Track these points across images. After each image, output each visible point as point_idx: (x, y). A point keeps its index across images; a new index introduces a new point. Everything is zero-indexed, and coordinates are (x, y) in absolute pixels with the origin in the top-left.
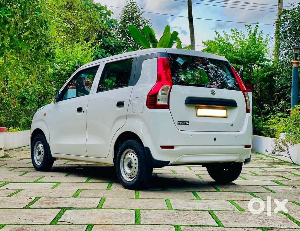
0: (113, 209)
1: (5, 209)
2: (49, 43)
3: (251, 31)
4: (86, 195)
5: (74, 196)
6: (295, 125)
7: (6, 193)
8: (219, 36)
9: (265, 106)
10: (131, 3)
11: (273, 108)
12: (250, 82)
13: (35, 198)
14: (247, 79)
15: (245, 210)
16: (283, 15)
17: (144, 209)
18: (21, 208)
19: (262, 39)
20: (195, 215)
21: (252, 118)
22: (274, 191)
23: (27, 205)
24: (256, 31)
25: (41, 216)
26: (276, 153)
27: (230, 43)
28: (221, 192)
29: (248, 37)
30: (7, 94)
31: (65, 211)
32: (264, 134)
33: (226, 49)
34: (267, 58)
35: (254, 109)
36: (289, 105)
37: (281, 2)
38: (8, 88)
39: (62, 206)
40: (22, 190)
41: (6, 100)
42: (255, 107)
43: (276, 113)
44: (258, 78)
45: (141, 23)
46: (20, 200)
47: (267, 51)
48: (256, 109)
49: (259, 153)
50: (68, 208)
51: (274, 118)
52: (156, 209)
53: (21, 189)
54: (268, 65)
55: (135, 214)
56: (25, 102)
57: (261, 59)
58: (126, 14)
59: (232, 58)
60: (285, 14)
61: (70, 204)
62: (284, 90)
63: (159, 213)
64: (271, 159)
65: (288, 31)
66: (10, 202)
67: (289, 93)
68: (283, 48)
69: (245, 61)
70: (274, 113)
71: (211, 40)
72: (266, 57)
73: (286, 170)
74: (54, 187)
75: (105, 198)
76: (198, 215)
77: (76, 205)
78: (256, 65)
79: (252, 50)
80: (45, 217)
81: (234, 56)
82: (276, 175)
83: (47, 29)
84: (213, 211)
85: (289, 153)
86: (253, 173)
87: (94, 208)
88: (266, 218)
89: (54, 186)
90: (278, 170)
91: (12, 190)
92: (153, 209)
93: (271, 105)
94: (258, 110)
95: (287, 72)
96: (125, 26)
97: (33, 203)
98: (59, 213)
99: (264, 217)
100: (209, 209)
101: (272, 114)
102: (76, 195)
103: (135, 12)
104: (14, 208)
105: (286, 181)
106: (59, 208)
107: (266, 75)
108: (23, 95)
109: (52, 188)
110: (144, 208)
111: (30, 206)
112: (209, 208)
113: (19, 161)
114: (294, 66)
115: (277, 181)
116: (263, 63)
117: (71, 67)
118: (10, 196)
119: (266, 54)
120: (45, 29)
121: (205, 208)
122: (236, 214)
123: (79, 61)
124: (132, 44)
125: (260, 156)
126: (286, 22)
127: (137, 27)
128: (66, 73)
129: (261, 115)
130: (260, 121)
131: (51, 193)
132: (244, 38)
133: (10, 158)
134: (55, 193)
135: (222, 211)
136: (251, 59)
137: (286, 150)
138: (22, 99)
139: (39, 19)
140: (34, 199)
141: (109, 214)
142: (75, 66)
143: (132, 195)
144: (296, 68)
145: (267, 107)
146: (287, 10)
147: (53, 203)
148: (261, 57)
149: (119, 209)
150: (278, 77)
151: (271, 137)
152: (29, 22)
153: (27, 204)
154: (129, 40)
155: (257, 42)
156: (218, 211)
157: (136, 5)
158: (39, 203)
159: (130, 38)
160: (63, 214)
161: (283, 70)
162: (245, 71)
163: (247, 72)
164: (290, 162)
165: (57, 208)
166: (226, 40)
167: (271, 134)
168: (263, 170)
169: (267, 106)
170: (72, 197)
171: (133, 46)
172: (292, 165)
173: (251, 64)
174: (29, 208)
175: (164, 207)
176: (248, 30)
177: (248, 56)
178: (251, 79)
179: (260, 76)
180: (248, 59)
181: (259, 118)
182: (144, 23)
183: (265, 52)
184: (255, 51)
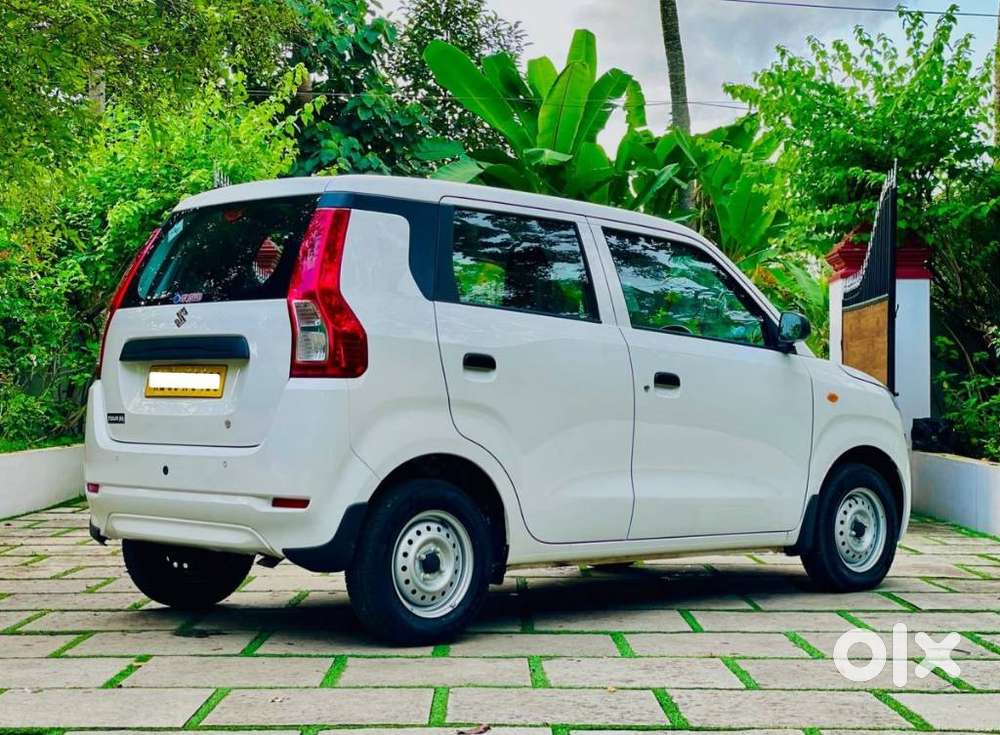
3: (920, 35)
8: (791, 62)
12: (923, 240)
14: (909, 229)
19: (968, 65)
24: (943, 33)
27: (836, 86)
29: (910, 61)
32: (992, 450)
33: (819, 110)
34: (986, 143)
35: (938, 347)
42: (945, 339)
44: (955, 224)
45: (483, 32)
48: (949, 347)
49: (972, 532)
56: (16, 339)
57: (962, 148)
59: (846, 146)
69: (901, 154)
72: (982, 139)
78: (943, 169)
79: (926, 110)
81: (852, 137)
94: (954, 352)
107: (986, 211)
108: (6, 311)
116: (972, 161)
119: (981, 126)
124: (452, 111)
125: (982, 545)
129: (967, 371)
130: (967, 398)
132: (892, 65)
136: (921, 147)
148: (963, 139)
154: (441, 98)
155: (945, 79)
163: (907, 199)
166: (819, 73)
173: (920, 167)
176: (908, 31)
177: (911, 134)
178: (923, 229)
179: (961, 217)
180: (911, 146)
181: (964, 386)
182: (496, 33)
183: (977, 121)
184: (941, 113)
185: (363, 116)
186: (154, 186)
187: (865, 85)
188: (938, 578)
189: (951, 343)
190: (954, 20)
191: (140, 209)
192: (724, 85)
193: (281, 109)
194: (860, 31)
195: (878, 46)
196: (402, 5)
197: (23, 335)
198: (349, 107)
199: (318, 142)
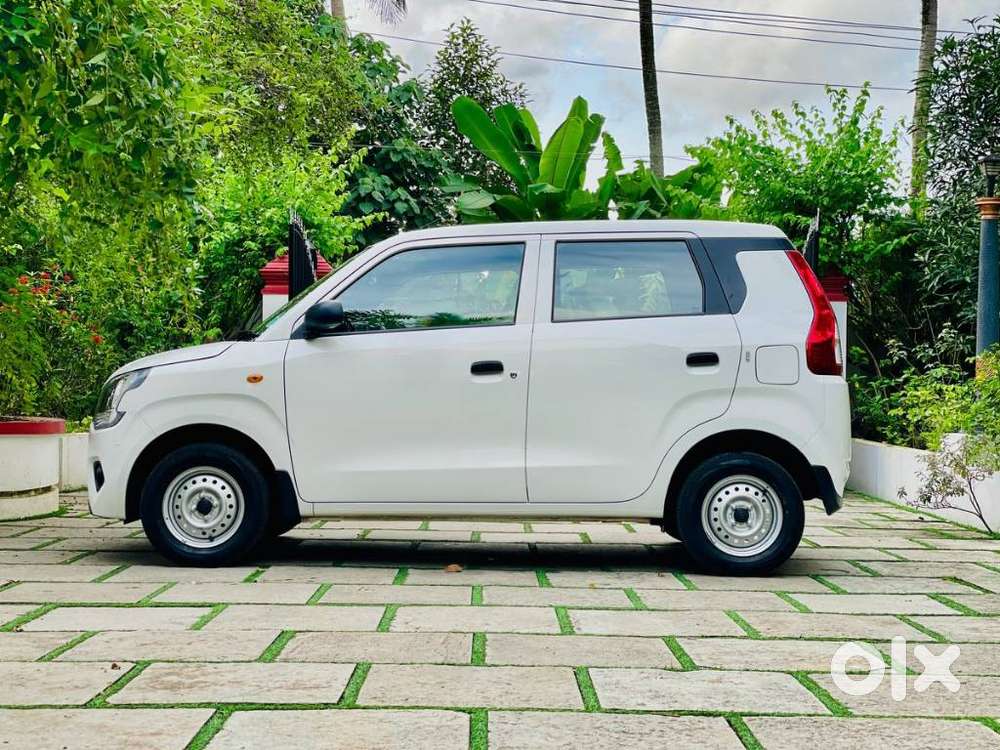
0: (394, 707)
1: (24, 708)
2: (176, 133)
3: (844, 108)
4: (306, 653)
5: (265, 656)
6: (991, 407)
7: (37, 647)
8: (738, 129)
9: (892, 346)
10: (464, 30)
11: (916, 352)
12: (840, 270)
13: (133, 665)
14: (830, 262)
15: (855, 712)
16: (944, 58)
17: (500, 709)
18: (78, 707)
19: (879, 132)
20: (680, 732)
21: (849, 385)
22: (942, 633)
23: (99, 694)
24: (860, 108)
25: (141, 739)
26: (933, 499)
27: (775, 148)
28: (764, 639)
29: (835, 129)
30: (72, 312)
31: (226, 718)
32: (890, 436)
33: (761, 167)
34: (894, 195)
35: (852, 357)
36: (966, 343)
37: (931, 20)
38: (76, 295)
39: (216, 699)
40: (95, 633)
41: (71, 333)
42: (858, 349)
43: (929, 369)
44: (867, 258)
45: (494, 91)
46: (80, 674)
47: (894, 172)
48: (862, 355)
49: (872, 498)
50: (237, 707)
51: (919, 385)
52: (542, 710)
53: (91, 630)
54: (898, 216)
55: (468, 730)
56: (129, 339)
57: (874, 198)
58: (448, 63)
59: (783, 196)
60: (951, 54)
61: (247, 689)
62: (950, 297)
63: (554, 726)
64: (916, 517)
65: (959, 107)
66: (43, 680)
67: (970, 305)
68: (945, 163)
69: (825, 203)
70: (921, 369)
71: (716, 138)
72: (890, 191)
73: (968, 557)
74: (205, 621)
75: (369, 666)
76: (690, 731)
77: (269, 691)
78: (859, 215)
79: (846, 168)
80: (154, 740)
81: (786, 189)
82: (940, 575)
83: (166, 83)
84: (742, 714)
85: (974, 500)
86: (861, 568)
87: (326, 706)
88: (930, 742)
89: (203, 617)
90: (943, 555)
91: (61, 635)
92: (533, 709)
93: (908, 344)
94: (866, 359)
95: (959, 237)
96: (444, 101)
97: (123, 686)
98: (206, 724)
99: (925, 740)
100: (728, 710)
101: (914, 373)
102: (270, 655)
103: (476, 59)
104: (55, 704)
105: (978, 597)
106: (208, 705)
107: (890, 248)
108: (124, 317)
109: (196, 627)
110: (502, 703)
111: (108, 696)
112: (727, 702)
113: (103, 527)
114: (984, 217)
115: (948, 597)
116: (882, 208)
117: (275, 226)
118: (50, 659)
119: (890, 181)
120: (159, 84)
121: (712, 705)
122: (824, 729)
123: (299, 210)
124: (467, 156)
125: (877, 507)
126: (954, 79)
127: (481, 104)
128: (260, 246)
129: (876, 374)
130: (874, 395)
131: (189, 644)
132: (820, 132)
133: (79, 517)
134: (199, 646)
135: (773, 715)
136: (842, 198)
137: (967, 489)
138: (122, 329)
139: (138, 49)
140: (126, 667)
141: (379, 729)
142: (286, 223)
143: (461, 653)
144: (992, 224)
145: (896, 350)
146: (956, 40)
147: (191, 687)
148: (875, 191)
149: (413, 708)
150: (934, 253)
151: (911, 444)
152: (104, 61)
153: (101, 691)
154: (459, 145)
155: (862, 144)
156: (758, 715)
157: (480, 37)
158: (143, 686)
159: (462, 138)
160: (218, 731)
161: (949, 231)
162: (823, 236)
163: (829, 239)
164: (979, 528)
165: (200, 705)
166: (760, 138)
167: (914, 436)
168: (896, 559)
169: (899, 346)
170: (260, 659)
171: (470, 160)
172: (985, 539)
173: (841, 213)
174: (105, 706)
175: (571, 702)
176: (835, 105)
177: (833, 187)
178: (843, 262)
179: (872, 253)
180: (834, 197)
181: (871, 386)
182: (504, 92)
183: (887, 176)
184: (857, 171)
185: (394, 158)
186: (237, 220)
187: (798, 146)
188: (838, 527)
189: (863, 352)
190: (868, 94)
191: (226, 238)
192: (686, 147)
193: (335, 160)
194: (796, 106)
195: (810, 116)
196: (428, 67)
197: (136, 336)
198: (382, 152)
199: (357, 180)
